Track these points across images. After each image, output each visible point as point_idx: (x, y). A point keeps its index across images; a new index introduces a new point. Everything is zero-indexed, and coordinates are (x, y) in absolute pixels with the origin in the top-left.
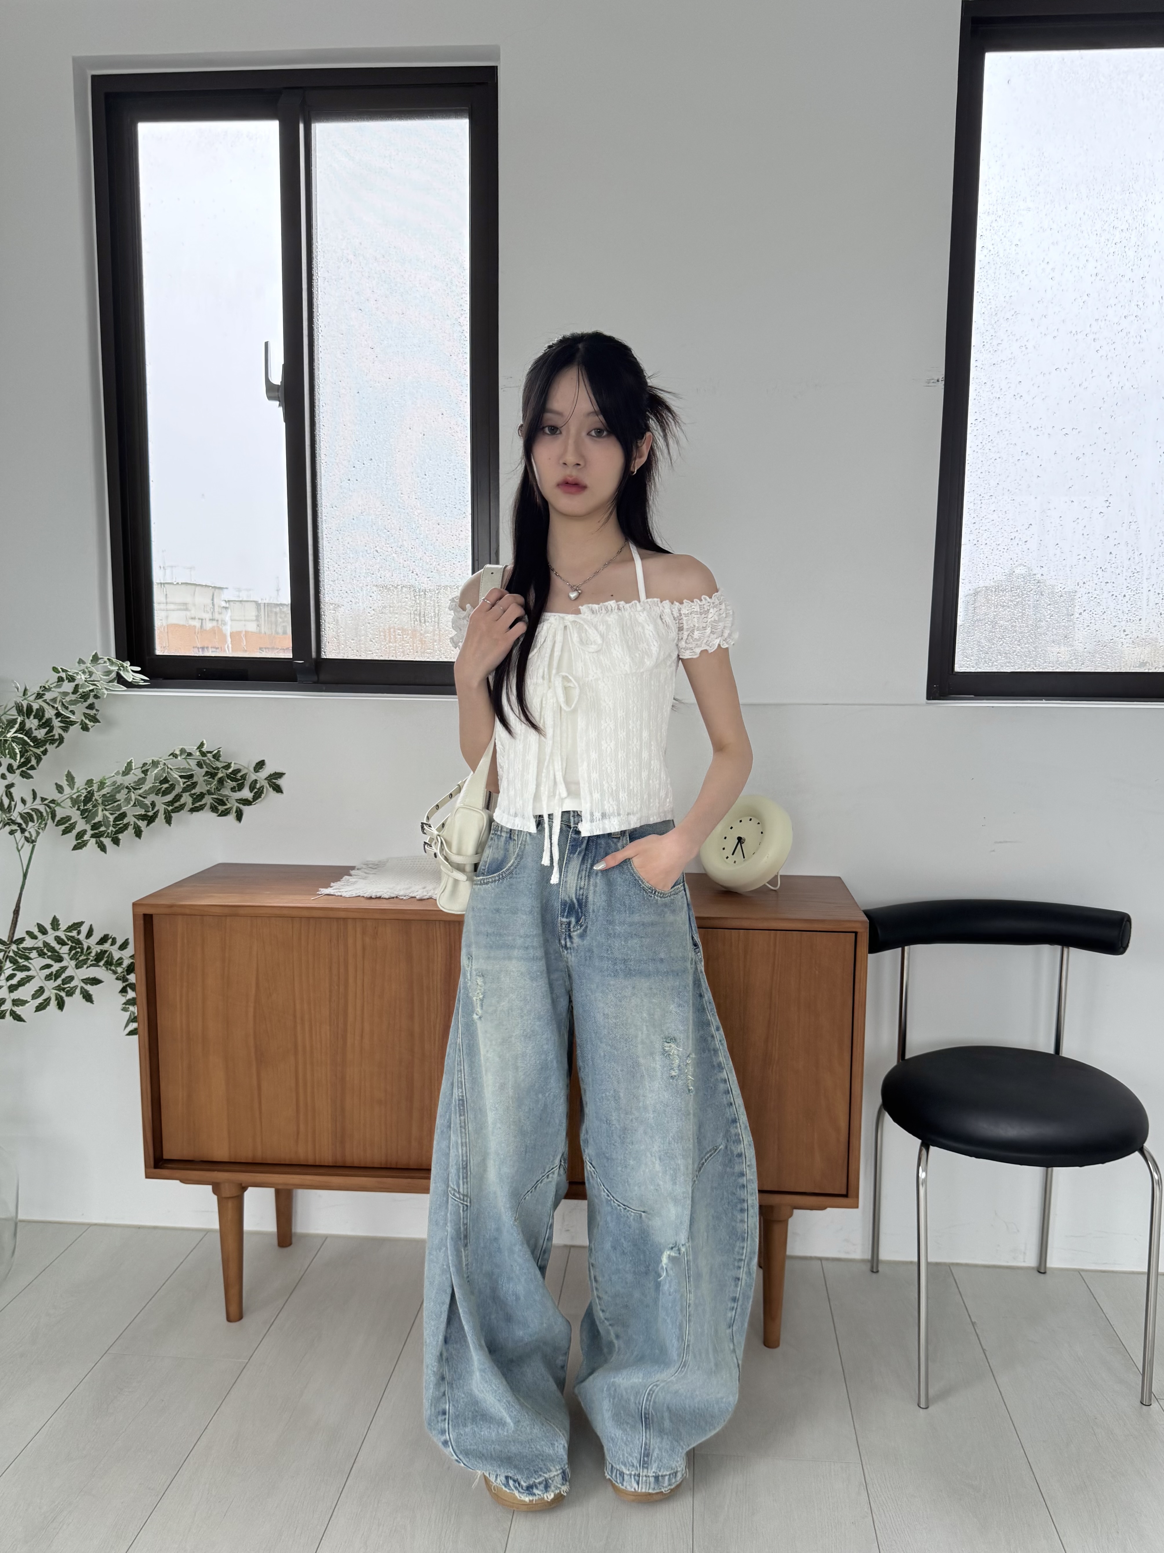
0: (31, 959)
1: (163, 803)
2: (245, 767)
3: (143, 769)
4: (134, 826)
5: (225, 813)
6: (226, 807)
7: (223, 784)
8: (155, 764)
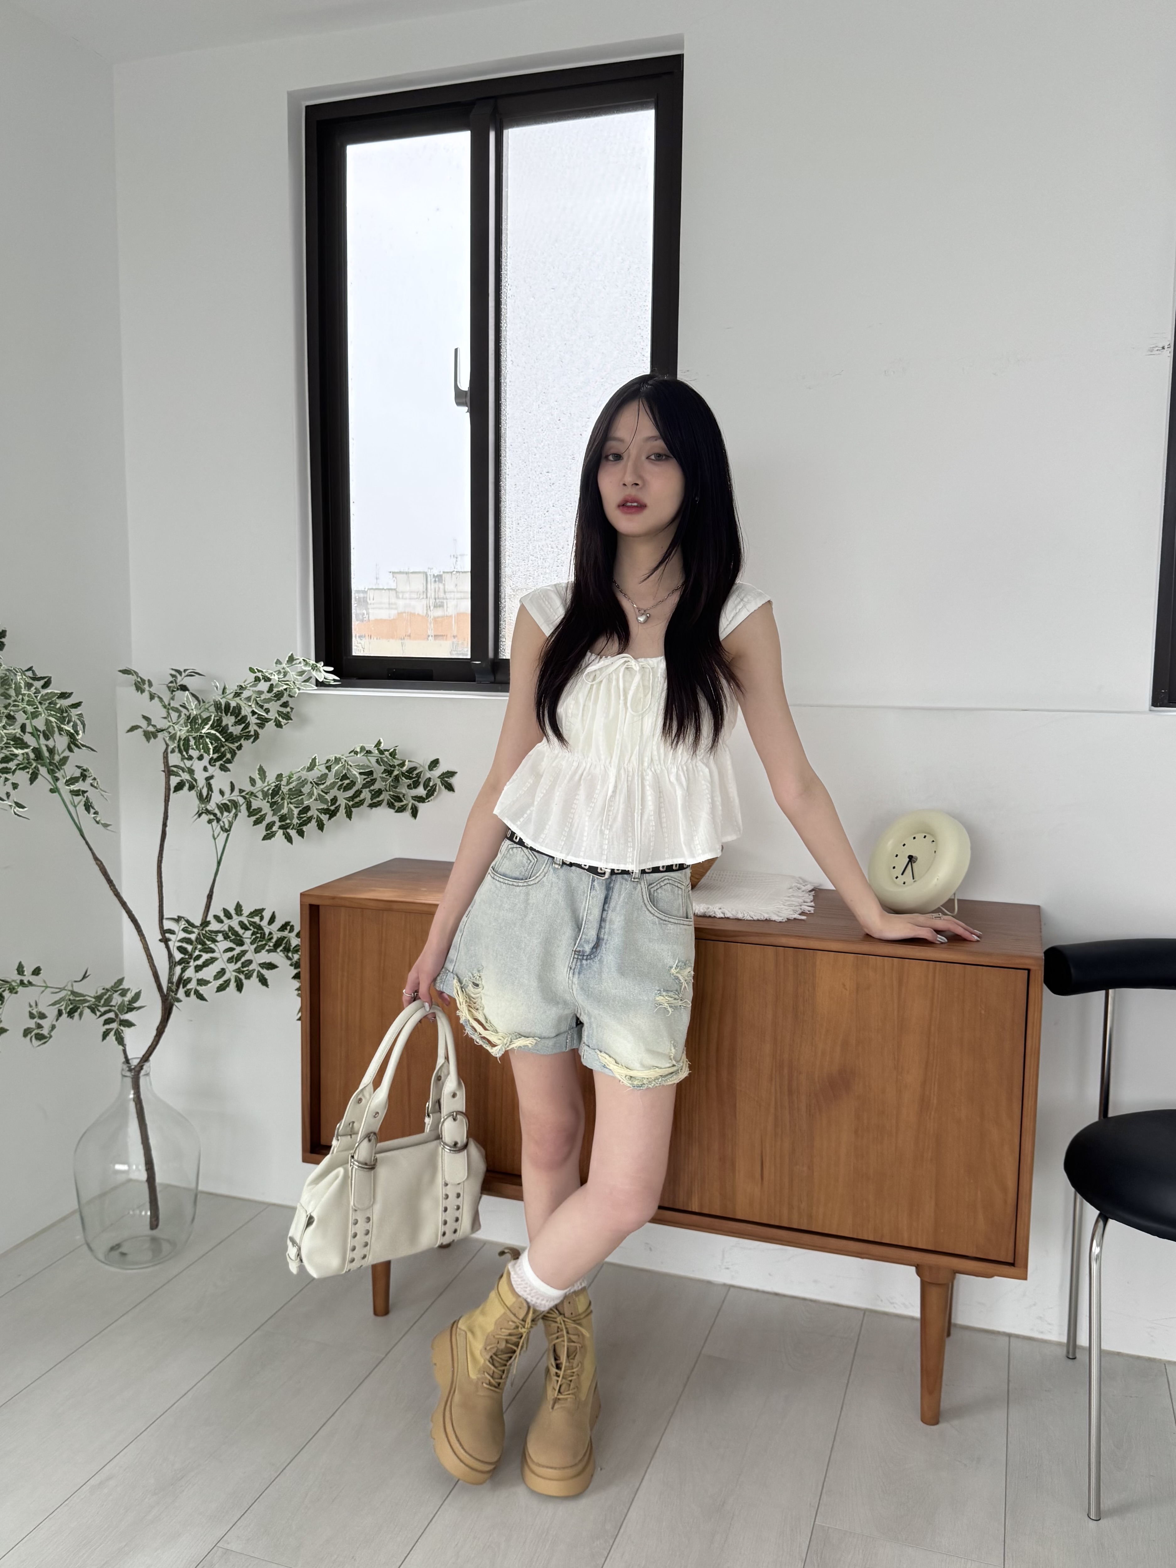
0: (218, 942)
1: (344, 798)
2: (421, 765)
3: (327, 765)
4: (317, 819)
5: (401, 810)
6: (402, 804)
7: (398, 781)
8: (337, 760)
